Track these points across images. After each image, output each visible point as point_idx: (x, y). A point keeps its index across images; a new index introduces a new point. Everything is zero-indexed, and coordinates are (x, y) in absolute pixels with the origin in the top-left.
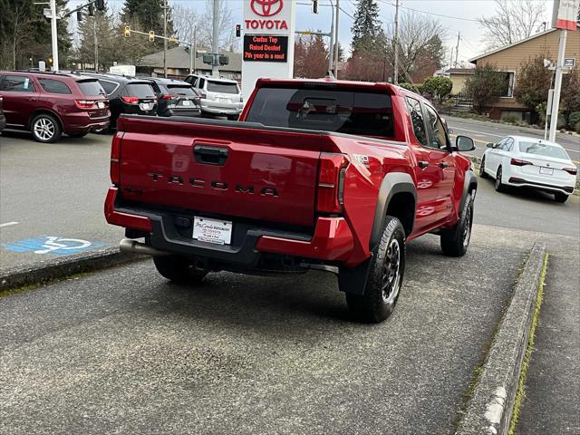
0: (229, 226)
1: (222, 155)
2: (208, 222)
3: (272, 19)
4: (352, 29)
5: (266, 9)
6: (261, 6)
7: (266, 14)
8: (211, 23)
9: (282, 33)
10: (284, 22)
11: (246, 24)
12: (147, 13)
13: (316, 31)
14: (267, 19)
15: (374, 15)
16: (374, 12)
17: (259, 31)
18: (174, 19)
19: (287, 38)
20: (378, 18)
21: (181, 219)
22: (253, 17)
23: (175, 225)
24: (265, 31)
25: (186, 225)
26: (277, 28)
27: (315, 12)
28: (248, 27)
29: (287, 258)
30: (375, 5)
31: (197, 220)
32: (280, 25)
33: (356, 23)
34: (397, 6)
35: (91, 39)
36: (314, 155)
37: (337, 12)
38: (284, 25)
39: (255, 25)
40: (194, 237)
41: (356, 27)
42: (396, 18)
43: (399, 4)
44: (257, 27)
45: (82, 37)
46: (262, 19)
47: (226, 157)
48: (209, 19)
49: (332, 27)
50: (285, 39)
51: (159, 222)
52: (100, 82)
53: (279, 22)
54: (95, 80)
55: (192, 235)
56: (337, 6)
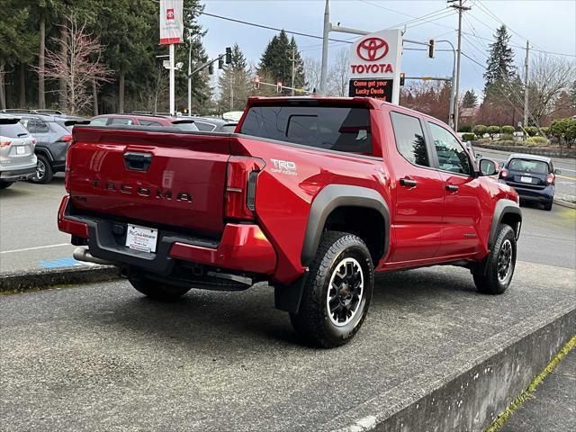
0: (155, 234)
1: (145, 161)
2: (139, 230)
3: (378, 63)
4: (485, 75)
5: (372, 54)
6: (367, 51)
7: (372, 58)
8: (340, 74)
9: (387, 76)
10: (389, 66)
11: (351, 69)
12: (281, 67)
13: (444, 77)
14: (372, 63)
15: (508, 60)
16: (509, 58)
17: (365, 75)
18: (306, 71)
19: (392, 81)
20: (512, 64)
21: (118, 226)
22: (359, 62)
23: (113, 232)
24: (370, 75)
25: (121, 233)
26: (382, 71)
27: (431, 56)
28: (354, 72)
29: (197, 266)
30: (510, 50)
31: (130, 228)
32: (385, 68)
33: (489, 68)
34: (527, 49)
35: (229, 92)
36: (223, 158)
37: (459, 57)
38: (389, 68)
39: (360, 69)
40: (127, 245)
41: (489, 73)
42: (526, 62)
43: (530, 47)
44: (362, 71)
45: (221, 91)
46: (368, 64)
47: (150, 162)
48: (338, 70)
49: (454, 72)
50: (390, 82)
51: (94, 229)
52: (196, 124)
53: (384, 65)
54: (192, 122)
55: (125, 243)
56: (458, 51)
